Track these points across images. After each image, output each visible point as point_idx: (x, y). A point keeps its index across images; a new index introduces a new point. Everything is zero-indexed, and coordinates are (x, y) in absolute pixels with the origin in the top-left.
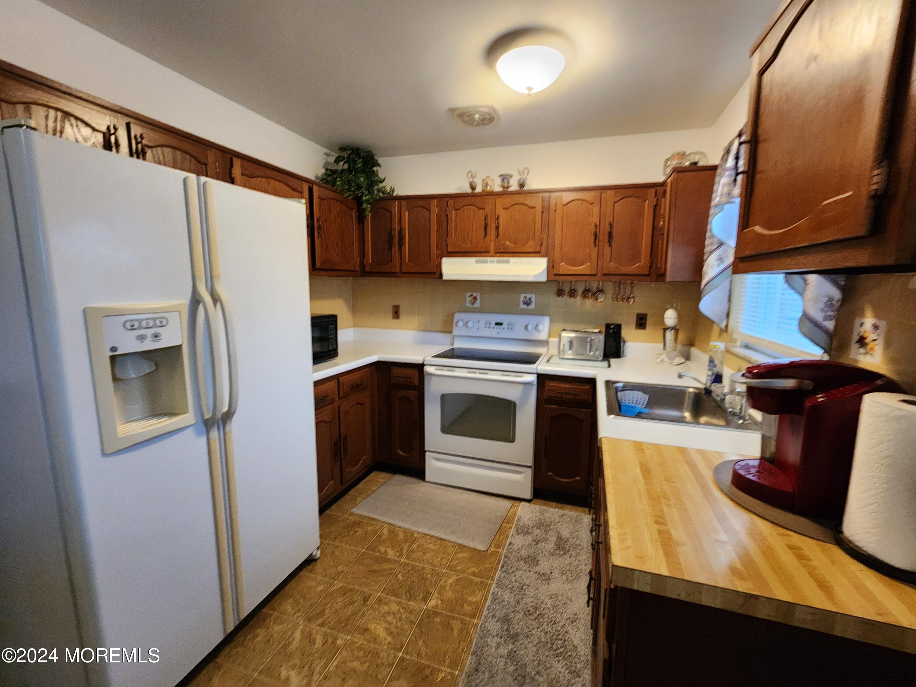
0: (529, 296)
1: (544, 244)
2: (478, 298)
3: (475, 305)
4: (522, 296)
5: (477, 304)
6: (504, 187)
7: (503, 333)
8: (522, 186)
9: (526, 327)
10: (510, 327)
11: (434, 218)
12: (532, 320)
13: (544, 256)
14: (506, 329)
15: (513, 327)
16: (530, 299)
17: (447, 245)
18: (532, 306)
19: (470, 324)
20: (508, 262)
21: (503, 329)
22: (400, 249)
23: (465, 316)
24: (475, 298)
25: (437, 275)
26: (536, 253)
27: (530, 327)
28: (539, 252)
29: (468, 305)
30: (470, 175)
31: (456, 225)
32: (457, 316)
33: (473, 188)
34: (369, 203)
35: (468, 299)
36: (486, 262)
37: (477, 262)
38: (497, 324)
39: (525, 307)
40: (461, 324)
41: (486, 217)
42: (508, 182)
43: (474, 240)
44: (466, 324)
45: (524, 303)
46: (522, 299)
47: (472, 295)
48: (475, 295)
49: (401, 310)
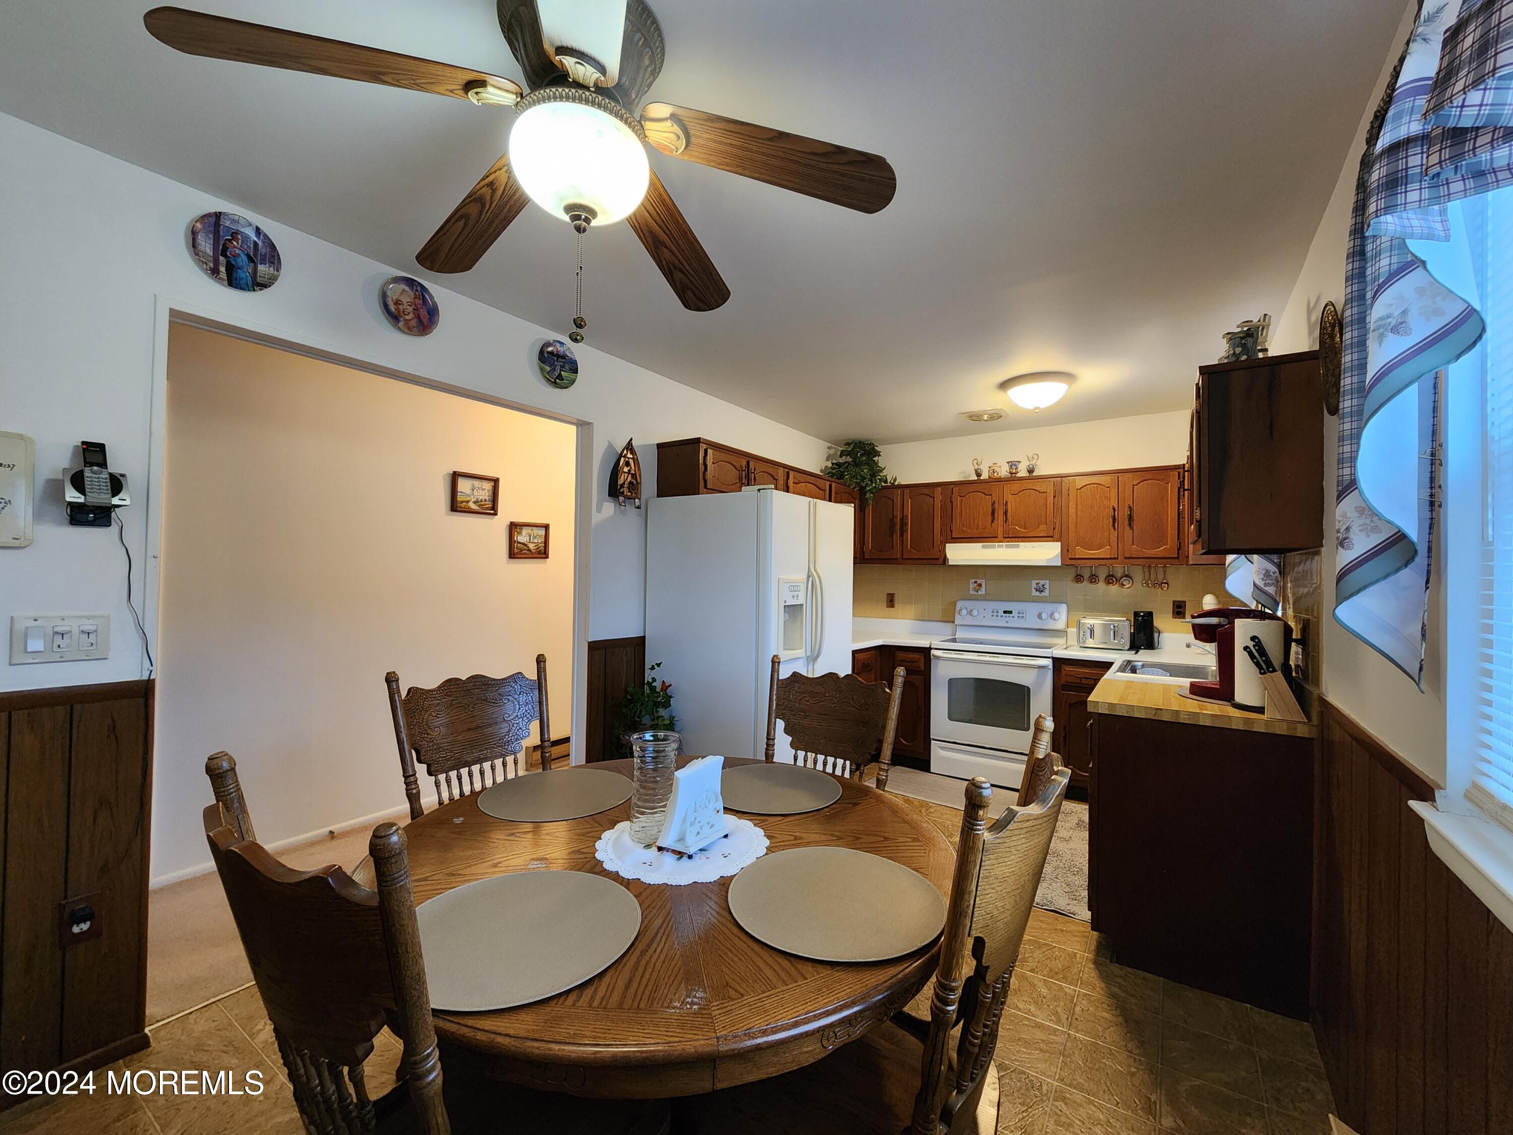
0: (1042, 582)
1: (1056, 529)
2: (983, 585)
3: (980, 593)
4: (1034, 582)
5: (982, 591)
6: (1011, 473)
7: (1013, 622)
8: (1031, 471)
9: (1040, 616)
10: (1021, 615)
11: (938, 504)
12: (1047, 608)
13: (1057, 541)
14: (1016, 617)
15: (1024, 615)
16: (1043, 585)
17: (951, 531)
18: (1046, 593)
19: (975, 613)
20: (1018, 546)
21: (1013, 617)
22: (902, 536)
23: (969, 604)
24: (980, 585)
25: (941, 561)
26: (1049, 538)
27: (1044, 616)
28: (1052, 537)
29: (972, 592)
30: (976, 461)
31: (961, 512)
32: (960, 604)
33: (978, 475)
34: (872, 493)
35: (972, 586)
36: (994, 547)
37: (983, 547)
38: (1005, 612)
39: (1038, 593)
40: (964, 612)
41: (993, 504)
42: (1016, 468)
43: (980, 526)
44: (970, 613)
45: (1037, 590)
46: (1034, 585)
47: (976, 582)
48: (979, 581)
49: (896, 598)
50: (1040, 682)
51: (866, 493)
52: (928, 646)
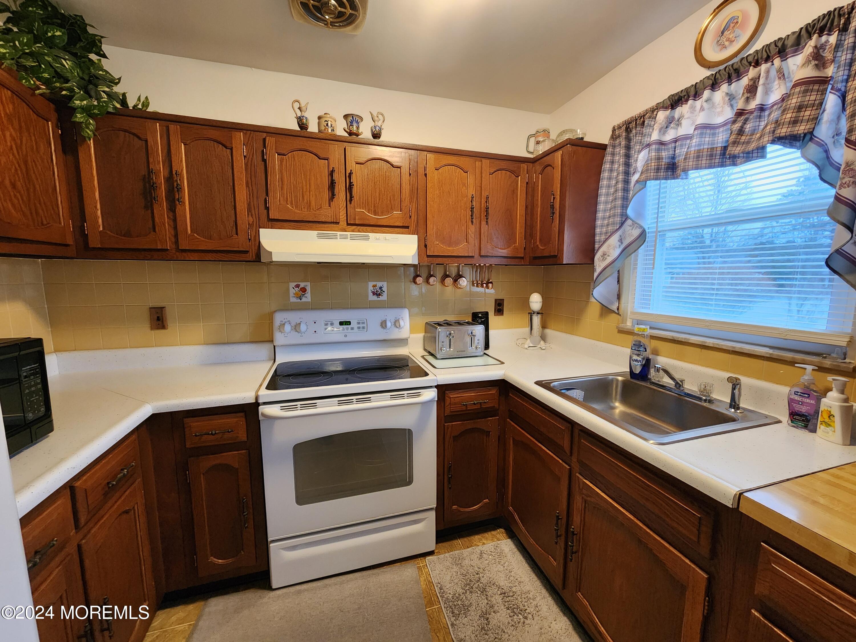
0: (379, 284)
1: (413, 218)
2: (308, 289)
3: (304, 299)
4: (371, 284)
5: (308, 298)
6: (351, 134)
7: (354, 335)
8: (376, 135)
9: (383, 325)
10: (361, 325)
11: (240, 163)
12: (390, 314)
13: (413, 234)
14: (356, 329)
15: (365, 325)
16: (381, 288)
17: (267, 209)
18: (384, 297)
19: (303, 327)
20: (367, 238)
21: (352, 329)
23: (293, 317)
24: (304, 290)
25: (251, 256)
26: (404, 228)
27: (389, 324)
28: (407, 227)
29: (293, 300)
30: (297, 105)
31: (282, 179)
32: (279, 318)
33: (303, 126)
34: (90, 115)
35: (292, 291)
36: (335, 237)
37: (320, 237)
38: (341, 323)
39: (375, 298)
40: (288, 328)
41: (331, 173)
42: (358, 128)
43: (313, 203)
44: (296, 328)
45: (374, 293)
46: (371, 288)
47: (297, 286)
48: (302, 285)
49: (170, 315)
50: (423, 420)
51: (73, 110)
52: (254, 401)
